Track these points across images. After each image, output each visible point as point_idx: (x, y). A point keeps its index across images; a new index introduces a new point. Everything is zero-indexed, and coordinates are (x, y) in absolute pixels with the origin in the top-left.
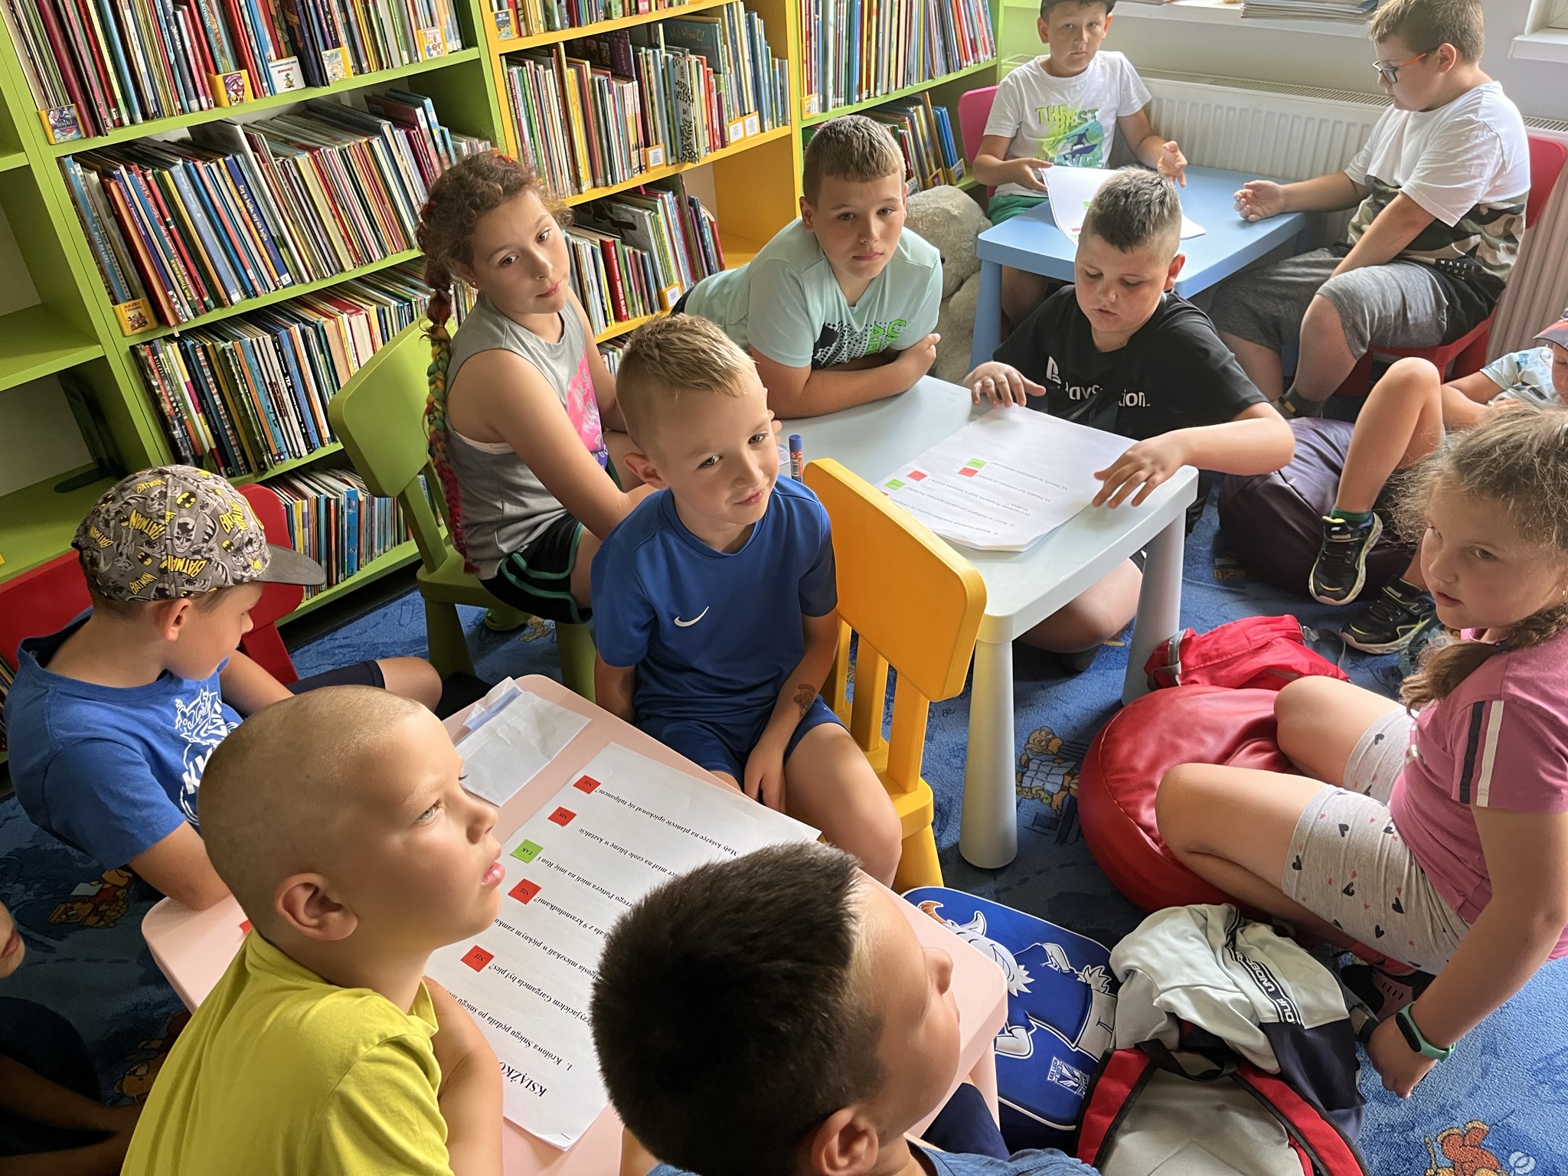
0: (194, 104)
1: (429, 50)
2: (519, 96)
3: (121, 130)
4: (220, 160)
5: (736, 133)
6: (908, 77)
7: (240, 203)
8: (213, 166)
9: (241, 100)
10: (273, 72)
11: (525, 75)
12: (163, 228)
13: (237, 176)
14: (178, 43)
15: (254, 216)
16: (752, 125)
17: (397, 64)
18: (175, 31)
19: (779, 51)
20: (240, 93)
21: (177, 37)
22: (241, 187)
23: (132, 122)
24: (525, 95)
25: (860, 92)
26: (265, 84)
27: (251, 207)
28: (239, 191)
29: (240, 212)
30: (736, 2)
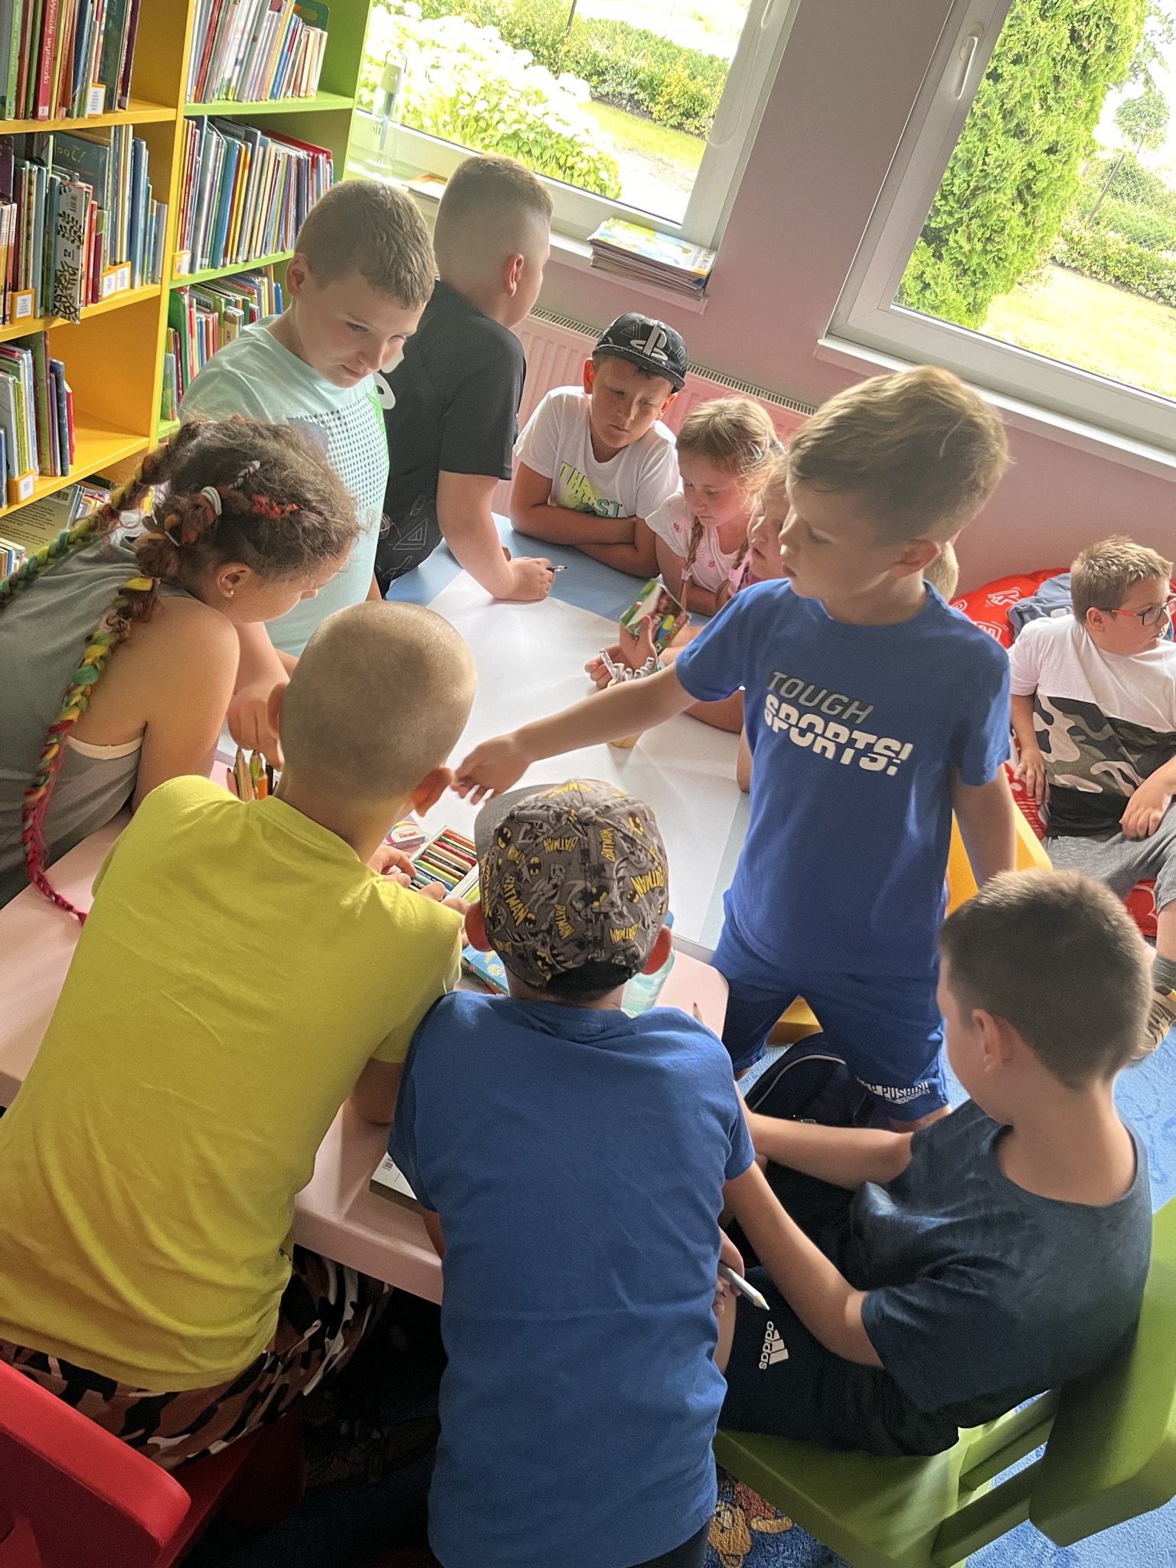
5: (109, 287)
6: (265, 248)
16: (123, 278)
19: (160, 194)
25: (225, 255)
30: (127, 126)
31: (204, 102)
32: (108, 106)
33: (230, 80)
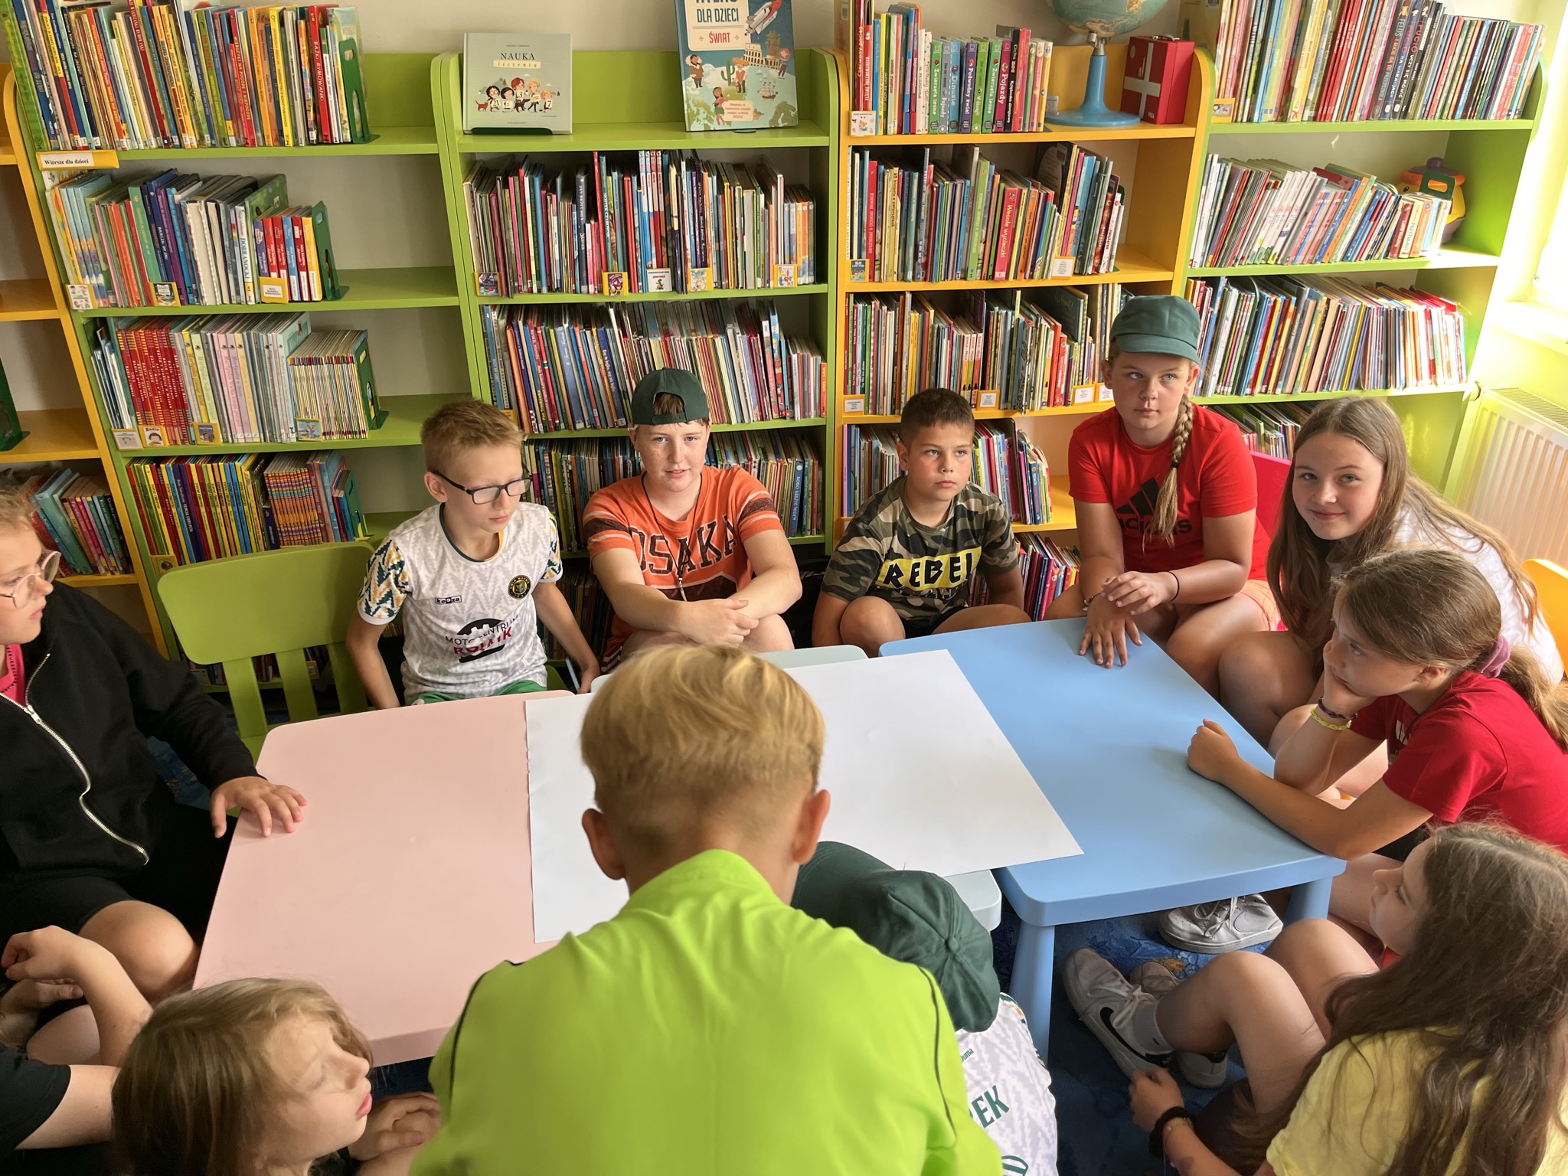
0: (584, 288)
1: (781, 280)
2: (860, 327)
3: (530, 296)
4: (594, 330)
5: (1083, 395)
7: (601, 362)
8: (588, 332)
9: (619, 293)
10: (650, 276)
11: (869, 312)
12: (539, 367)
13: (604, 343)
14: (583, 245)
15: (609, 373)
17: (750, 286)
18: (582, 236)
20: (619, 288)
21: (583, 241)
22: (605, 351)
23: (539, 291)
24: (865, 327)
25: (1253, 383)
26: (640, 284)
27: (608, 366)
28: (602, 353)
29: (600, 368)
30: (1113, 284)
31: (1220, 266)
32: (1080, 271)
33: (1272, 248)
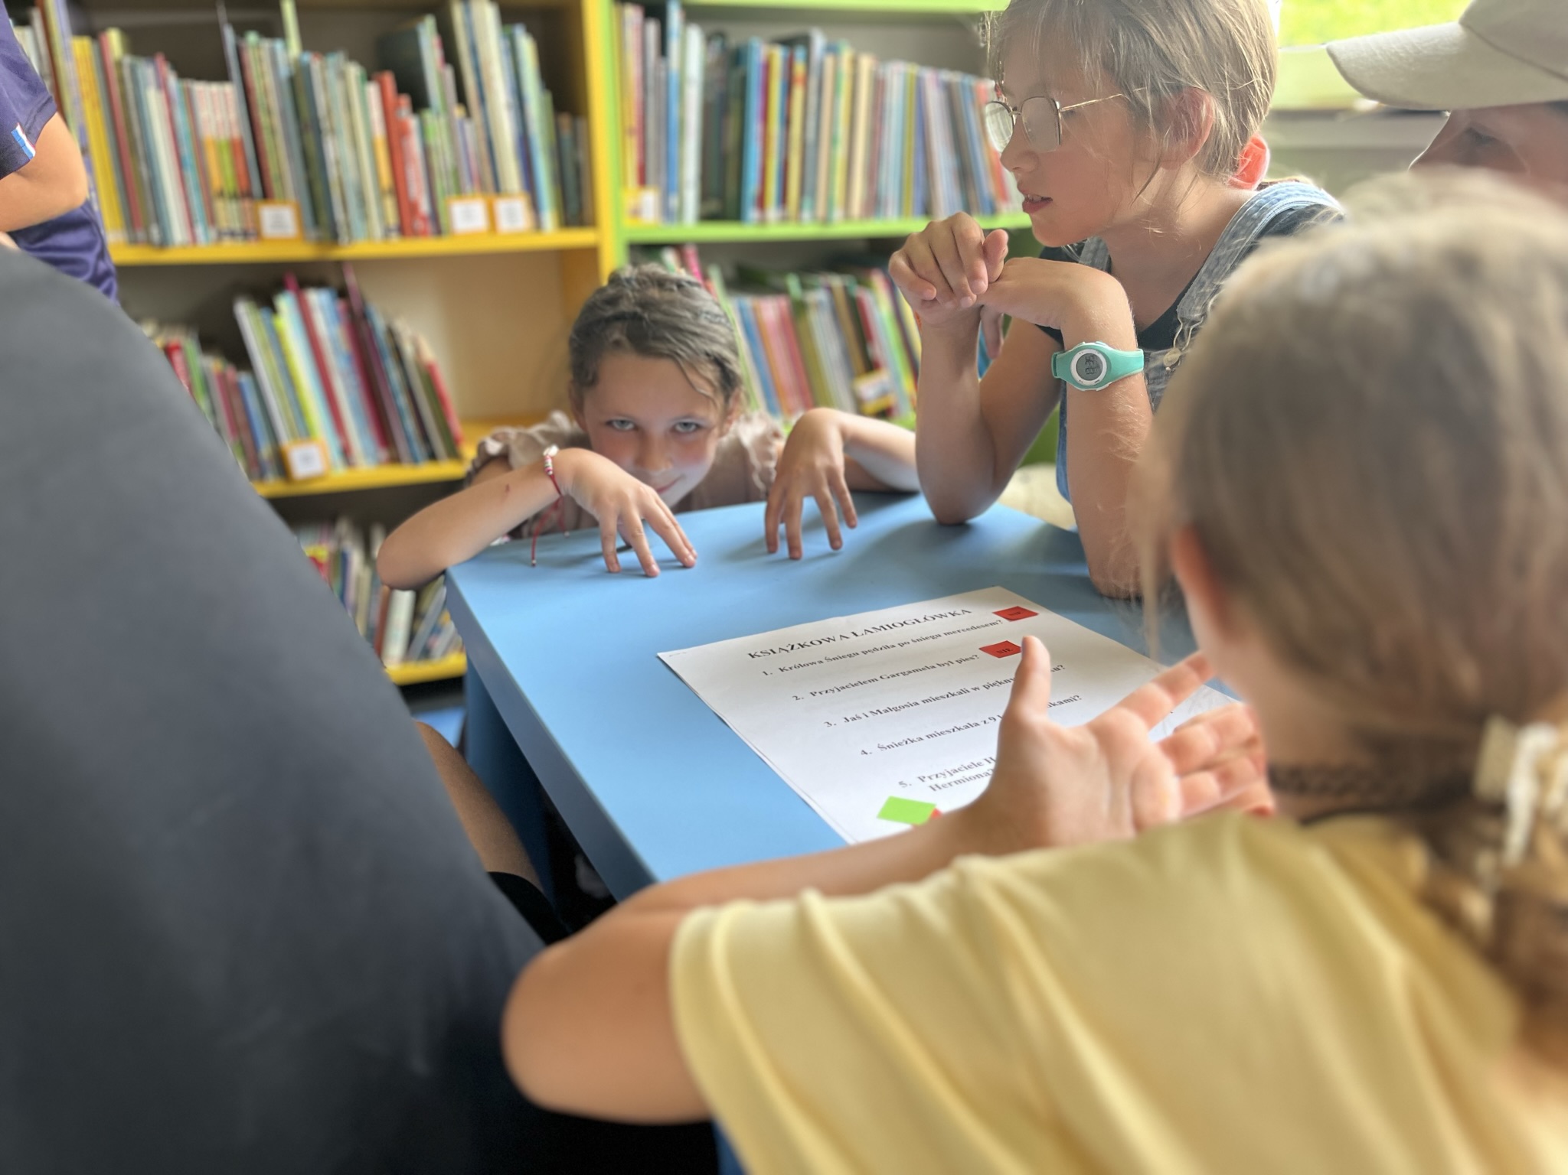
5: (468, 216)
6: (874, 205)
16: (511, 215)
25: (761, 203)
